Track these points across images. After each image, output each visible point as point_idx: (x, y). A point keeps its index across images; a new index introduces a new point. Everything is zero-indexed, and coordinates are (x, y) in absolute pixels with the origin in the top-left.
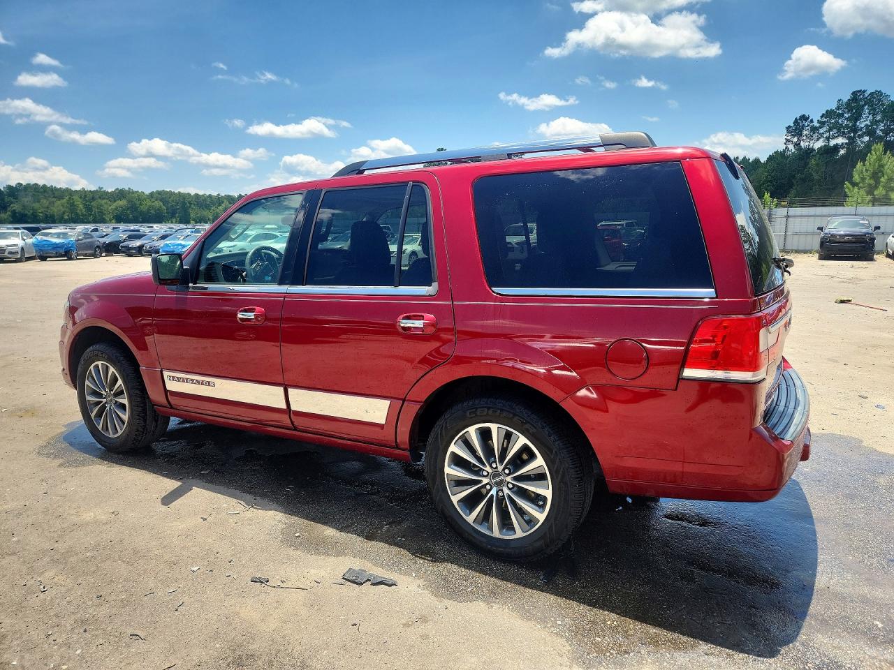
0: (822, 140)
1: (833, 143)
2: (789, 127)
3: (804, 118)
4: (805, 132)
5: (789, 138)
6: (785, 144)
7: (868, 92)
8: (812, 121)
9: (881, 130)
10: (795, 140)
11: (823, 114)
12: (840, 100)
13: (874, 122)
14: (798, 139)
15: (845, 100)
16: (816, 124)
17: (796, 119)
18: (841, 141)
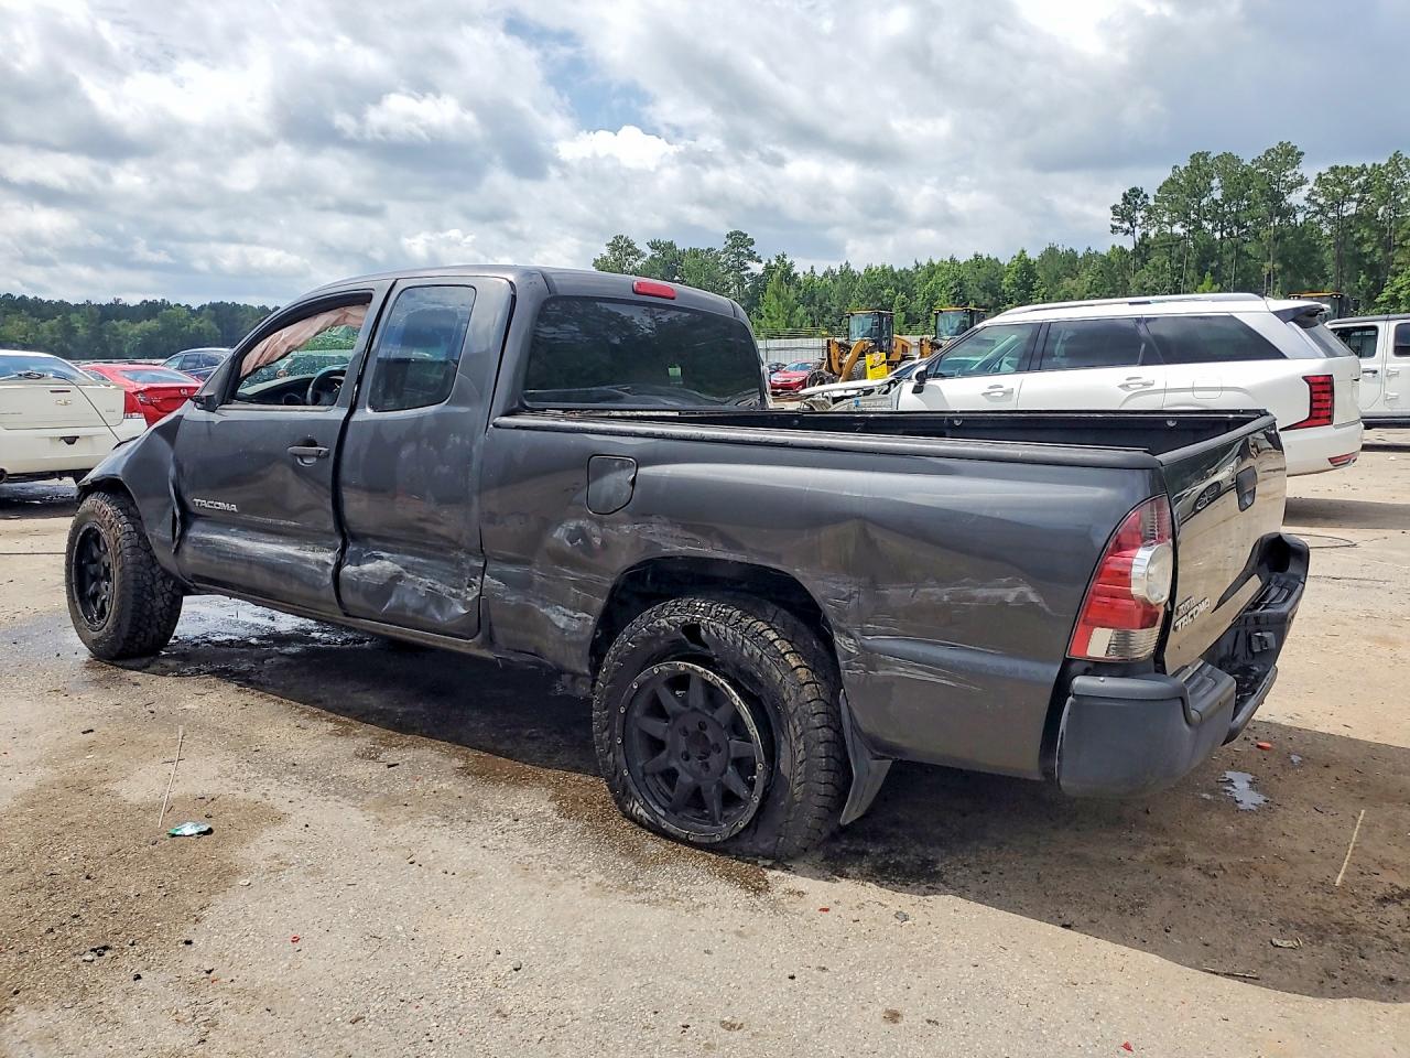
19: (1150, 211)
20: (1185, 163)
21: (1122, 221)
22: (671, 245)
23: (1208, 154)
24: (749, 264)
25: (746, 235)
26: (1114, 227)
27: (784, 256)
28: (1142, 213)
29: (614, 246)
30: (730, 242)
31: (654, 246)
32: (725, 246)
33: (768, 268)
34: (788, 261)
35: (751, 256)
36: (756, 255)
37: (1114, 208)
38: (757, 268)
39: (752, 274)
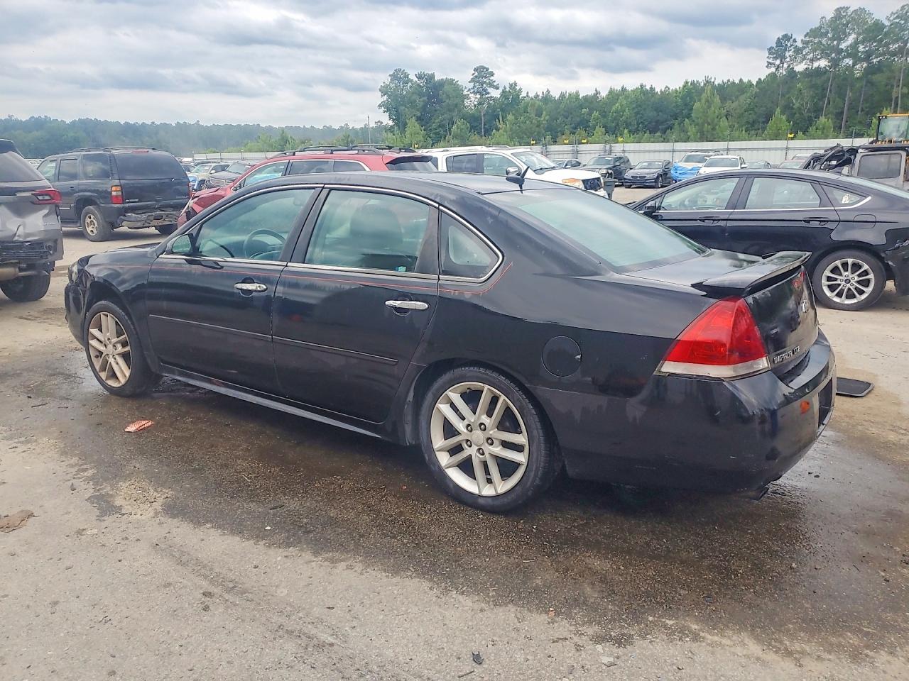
0: (804, 62)
1: (816, 65)
2: (771, 48)
3: (787, 38)
4: (787, 54)
5: (771, 61)
6: (767, 67)
7: (851, 9)
8: (795, 41)
9: (862, 52)
10: (778, 62)
11: (808, 33)
12: (822, 18)
13: (856, 43)
14: (781, 61)
15: (828, 18)
16: (799, 44)
17: (778, 38)
18: (823, 63)
19: (798, 51)
20: (830, 15)
21: (776, 58)
22: (432, 76)
23: (848, 8)
24: (490, 90)
25: (487, 69)
26: (769, 63)
27: (515, 84)
28: (791, 53)
29: (394, 77)
30: (476, 74)
31: (420, 77)
32: (472, 77)
33: (504, 91)
34: (518, 88)
35: (491, 85)
36: (495, 84)
37: (770, 49)
38: (496, 94)
39: (491, 97)
